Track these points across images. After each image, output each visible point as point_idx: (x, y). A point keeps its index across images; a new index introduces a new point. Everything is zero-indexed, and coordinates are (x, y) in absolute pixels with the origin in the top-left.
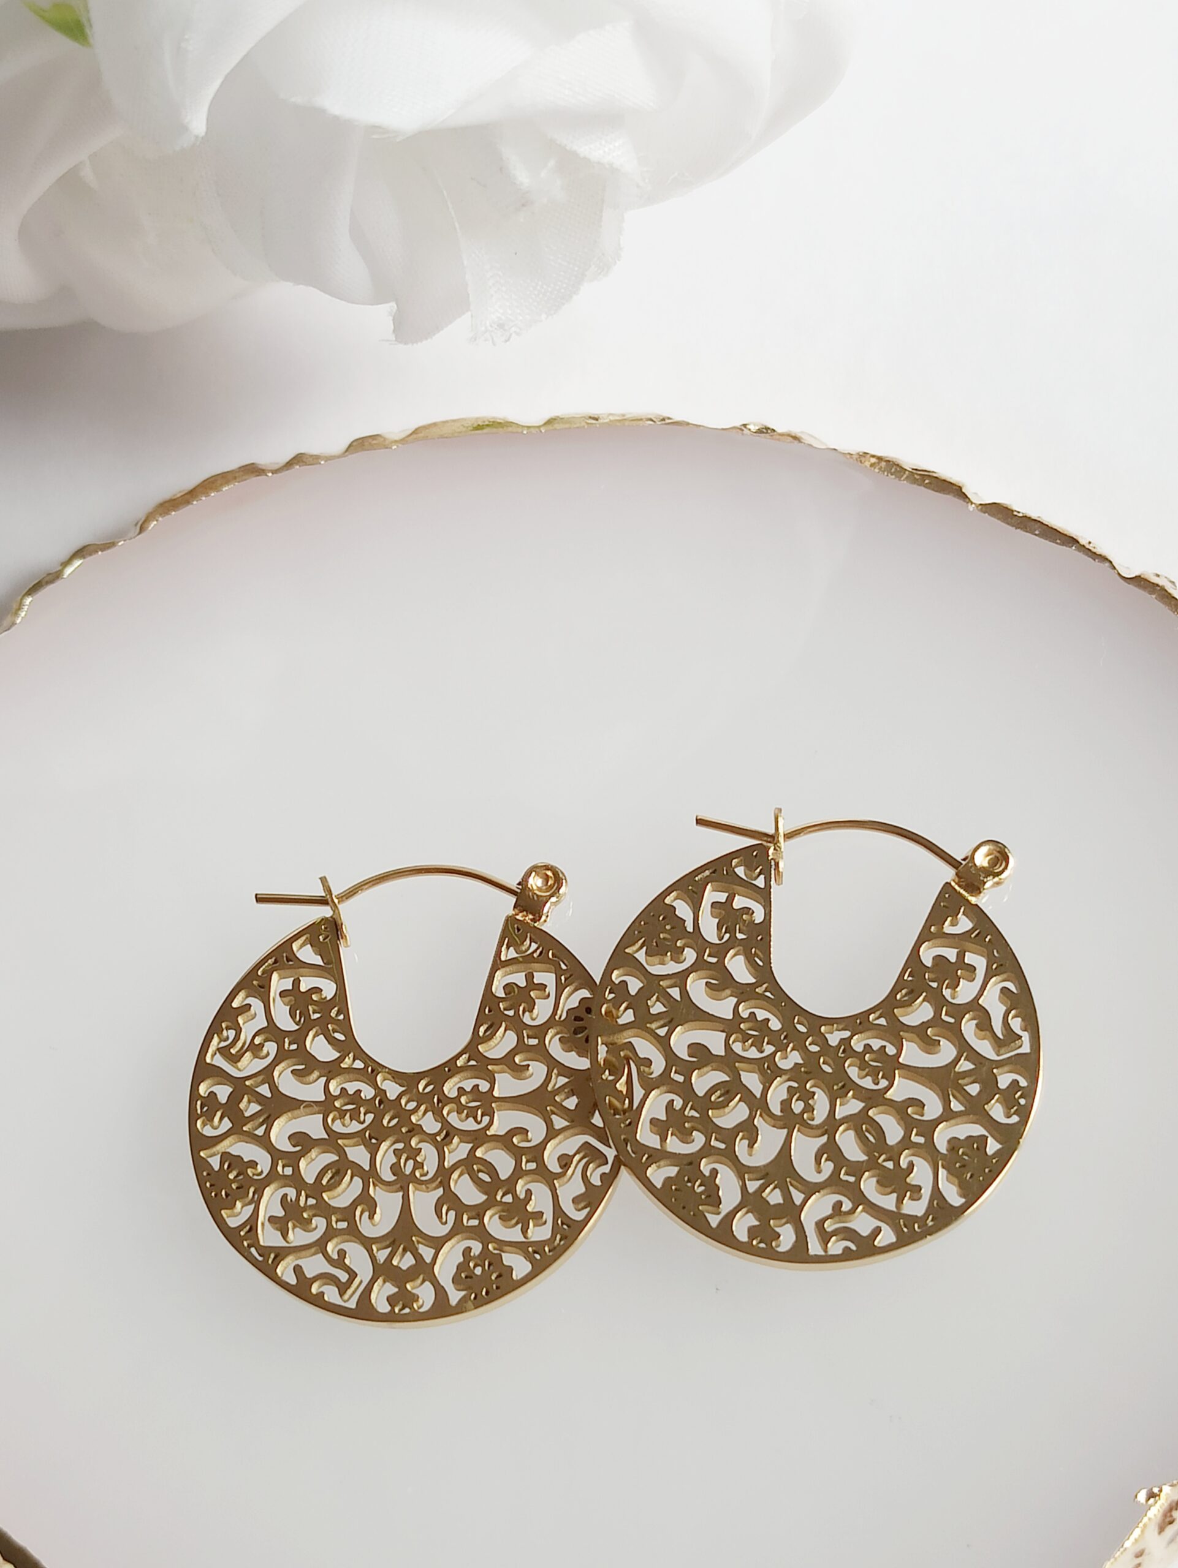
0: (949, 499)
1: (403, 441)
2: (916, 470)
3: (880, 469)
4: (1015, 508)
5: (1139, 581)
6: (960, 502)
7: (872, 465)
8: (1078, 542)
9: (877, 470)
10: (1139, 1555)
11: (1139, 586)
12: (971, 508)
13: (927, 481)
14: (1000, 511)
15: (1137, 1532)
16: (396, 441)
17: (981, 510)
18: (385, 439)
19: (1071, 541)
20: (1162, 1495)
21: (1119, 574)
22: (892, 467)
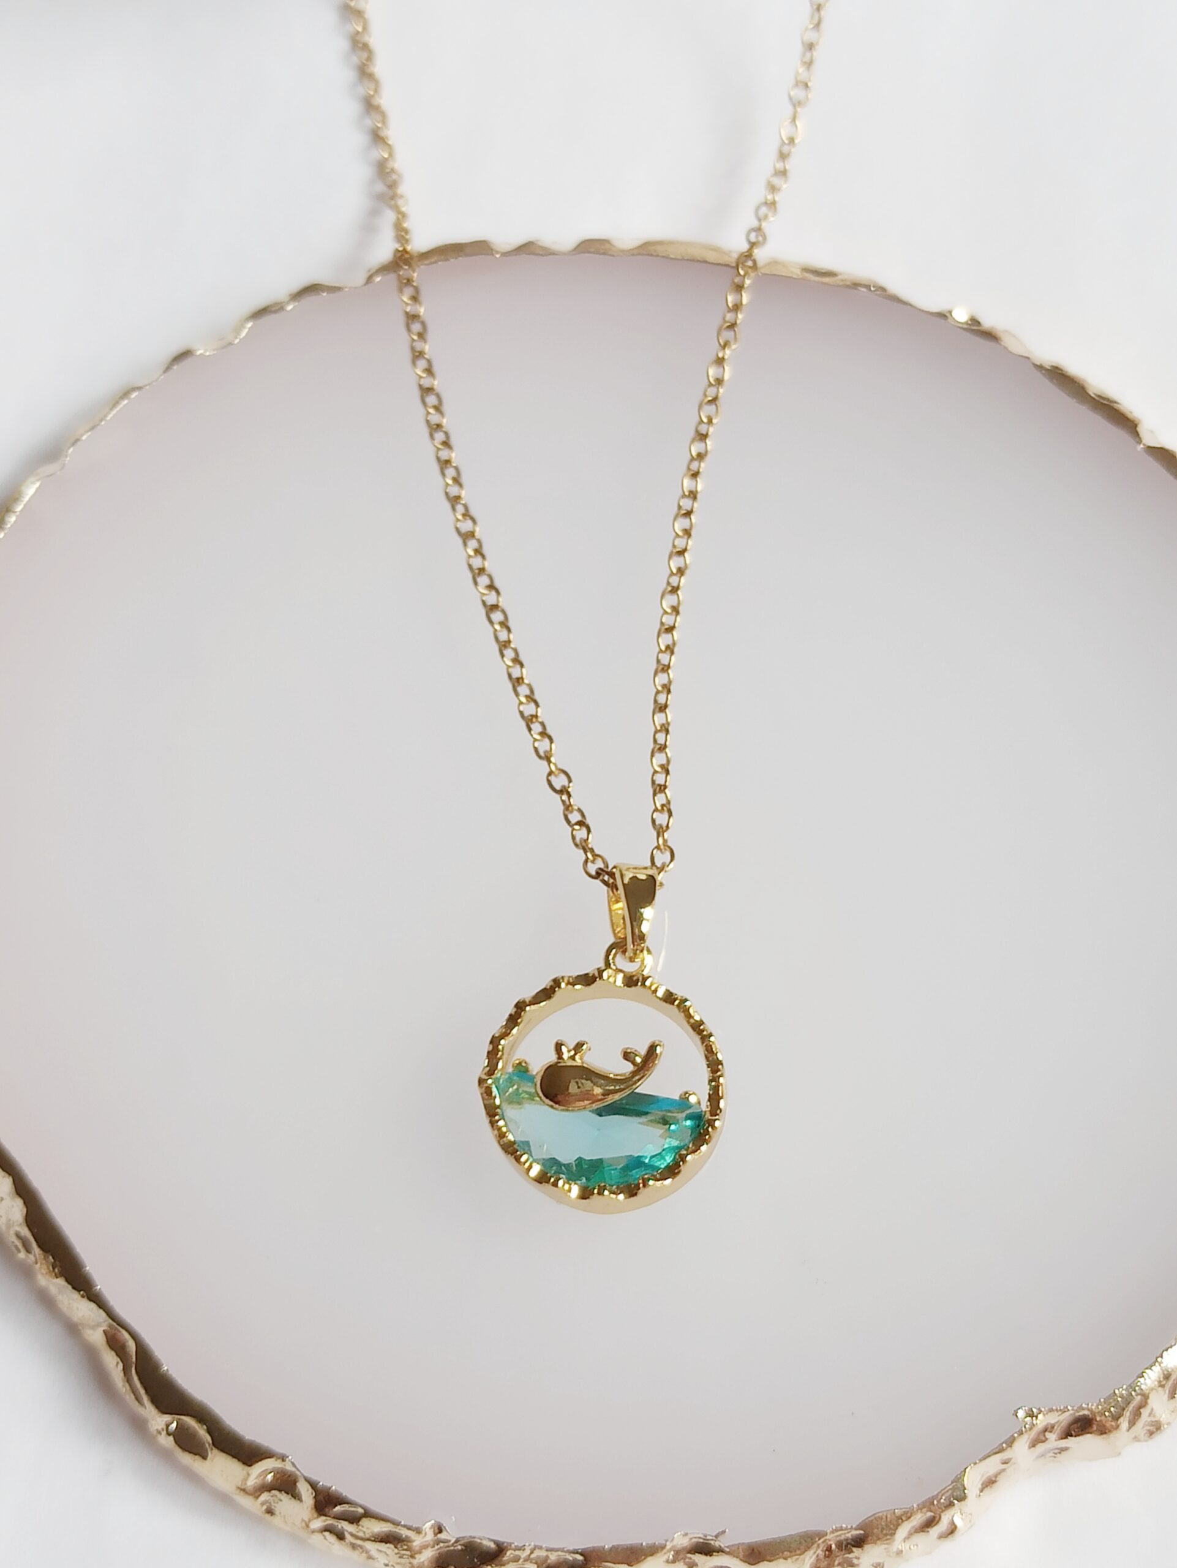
0: (1120, 434)
1: (628, 252)
2: (1099, 396)
6: (1130, 439)
7: (1058, 382)
9: (1061, 387)
10: (1005, 1462)
12: (1140, 447)
13: (1105, 410)
14: (1165, 457)
16: (619, 250)
17: (1148, 453)
20: (1042, 1416)
22: (1074, 386)
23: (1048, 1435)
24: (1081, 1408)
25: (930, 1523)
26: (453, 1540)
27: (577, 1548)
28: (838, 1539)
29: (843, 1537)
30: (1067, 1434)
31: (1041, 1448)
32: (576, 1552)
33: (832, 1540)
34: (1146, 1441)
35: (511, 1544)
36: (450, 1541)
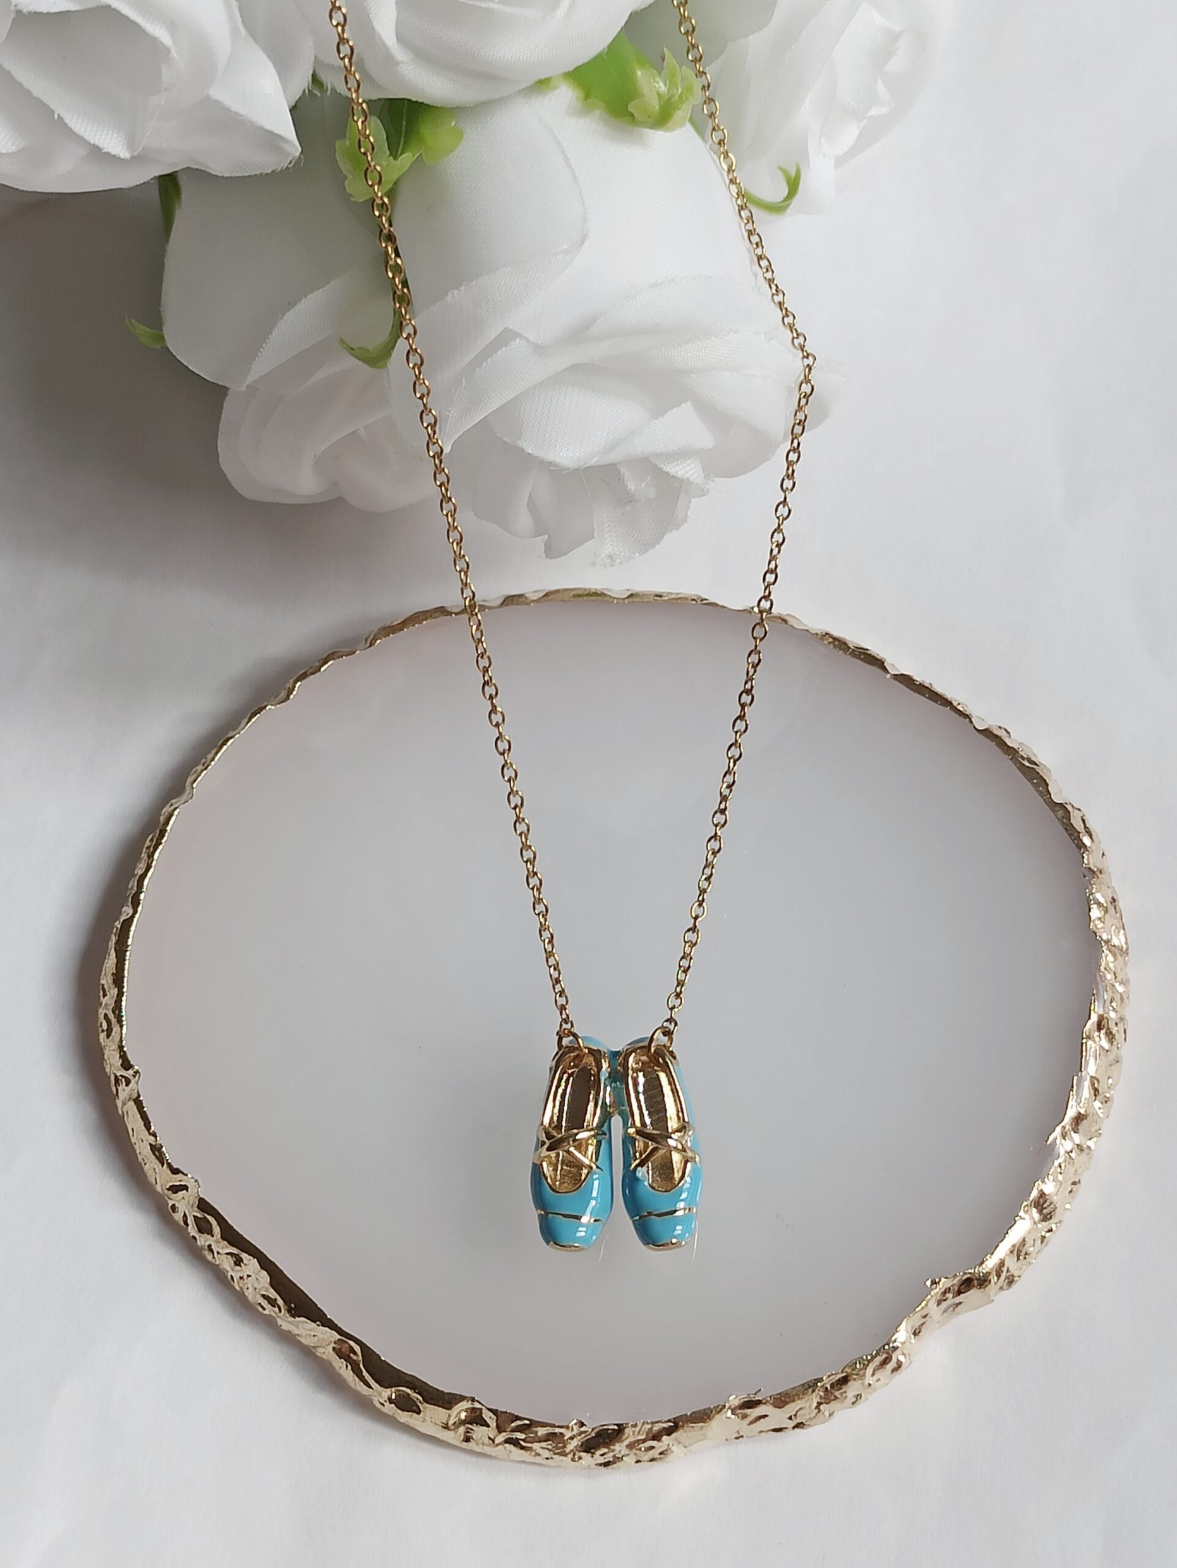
0: (875, 669)
1: (538, 600)
2: (857, 648)
3: (834, 645)
4: (915, 678)
5: (987, 733)
6: (882, 672)
7: (829, 643)
8: (952, 704)
9: (832, 646)
10: (925, 1317)
11: (987, 737)
12: (888, 676)
13: (862, 657)
14: (905, 680)
15: (924, 1303)
16: (533, 601)
17: (894, 679)
18: (526, 598)
19: (946, 702)
20: (941, 1283)
21: (974, 727)
22: (840, 644)
23: (948, 1295)
24: (965, 1274)
25: (885, 1362)
26: (590, 1430)
27: (669, 1418)
28: (831, 1382)
29: (834, 1381)
30: (959, 1293)
31: (944, 1305)
32: (669, 1421)
33: (827, 1382)
34: (1007, 1289)
35: (628, 1424)
36: (587, 1431)
